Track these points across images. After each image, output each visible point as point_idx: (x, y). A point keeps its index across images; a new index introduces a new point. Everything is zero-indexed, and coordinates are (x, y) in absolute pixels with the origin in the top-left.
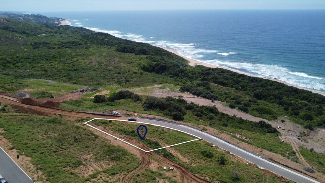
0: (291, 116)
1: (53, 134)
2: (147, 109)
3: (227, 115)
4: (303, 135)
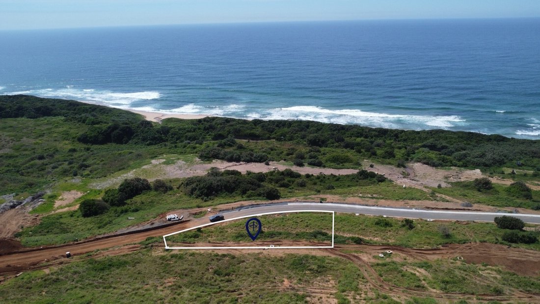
0: (371, 158)
1: (166, 281)
2: (208, 197)
3: (312, 175)
4: (406, 175)
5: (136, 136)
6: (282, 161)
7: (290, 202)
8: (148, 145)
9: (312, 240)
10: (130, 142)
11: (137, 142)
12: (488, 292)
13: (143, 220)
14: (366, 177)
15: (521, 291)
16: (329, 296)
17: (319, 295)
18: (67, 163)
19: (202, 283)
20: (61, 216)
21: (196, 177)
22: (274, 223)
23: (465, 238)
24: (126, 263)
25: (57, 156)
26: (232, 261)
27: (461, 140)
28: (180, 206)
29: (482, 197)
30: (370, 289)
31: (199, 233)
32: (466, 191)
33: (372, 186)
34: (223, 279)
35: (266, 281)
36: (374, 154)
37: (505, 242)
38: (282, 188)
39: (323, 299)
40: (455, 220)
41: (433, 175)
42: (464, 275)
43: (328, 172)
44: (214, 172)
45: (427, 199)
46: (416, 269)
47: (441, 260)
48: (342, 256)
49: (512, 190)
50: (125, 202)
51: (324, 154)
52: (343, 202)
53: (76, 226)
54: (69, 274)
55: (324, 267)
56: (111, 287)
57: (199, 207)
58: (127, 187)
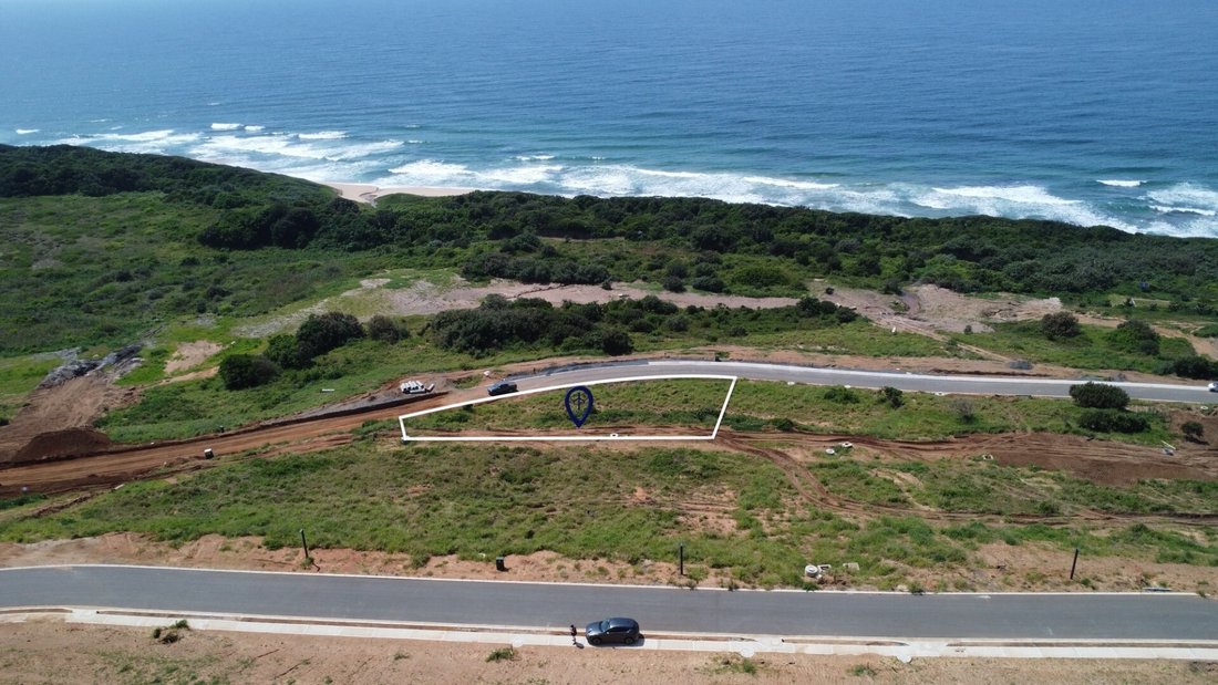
1: (409, 490)
2: (483, 351)
3: (702, 309)
4: (900, 310)
5: (325, 231)
6: (639, 282)
7: (653, 359)
8: (351, 250)
9: (693, 425)
10: (312, 244)
11: (326, 245)
12: (1031, 511)
13: (354, 392)
14: (816, 311)
15: (1093, 510)
16: (721, 514)
17: (702, 514)
18: (180, 287)
19: (479, 493)
20: (181, 389)
21: (458, 311)
22: (620, 395)
23: (1005, 423)
24: (327, 462)
25: (157, 275)
26: (535, 459)
27: (1027, 237)
28: (425, 366)
29: (1054, 350)
30: (802, 504)
31: (468, 414)
32: (1025, 340)
33: (827, 329)
34: (519, 487)
35: (602, 491)
36: (837, 266)
37: (1085, 431)
38: (637, 334)
39: (710, 520)
40: (993, 394)
41: (957, 309)
42: (989, 485)
43: (734, 302)
44: (495, 303)
45: (937, 354)
46: (895, 474)
47: (949, 461)
48: (753, 451)
49: (1118, 338)
50: (313, 360)
51: (729, 267)
52: (763, 359)
53: (215, 406)
54: (219, 483)
55: (714, 468)
56: (303, 499)
57: (465, 368)
58: (315, 331)
